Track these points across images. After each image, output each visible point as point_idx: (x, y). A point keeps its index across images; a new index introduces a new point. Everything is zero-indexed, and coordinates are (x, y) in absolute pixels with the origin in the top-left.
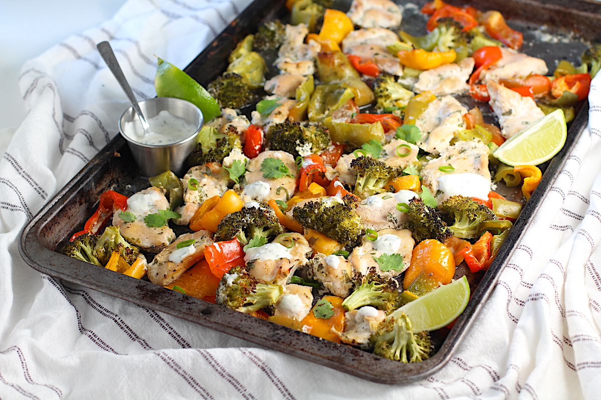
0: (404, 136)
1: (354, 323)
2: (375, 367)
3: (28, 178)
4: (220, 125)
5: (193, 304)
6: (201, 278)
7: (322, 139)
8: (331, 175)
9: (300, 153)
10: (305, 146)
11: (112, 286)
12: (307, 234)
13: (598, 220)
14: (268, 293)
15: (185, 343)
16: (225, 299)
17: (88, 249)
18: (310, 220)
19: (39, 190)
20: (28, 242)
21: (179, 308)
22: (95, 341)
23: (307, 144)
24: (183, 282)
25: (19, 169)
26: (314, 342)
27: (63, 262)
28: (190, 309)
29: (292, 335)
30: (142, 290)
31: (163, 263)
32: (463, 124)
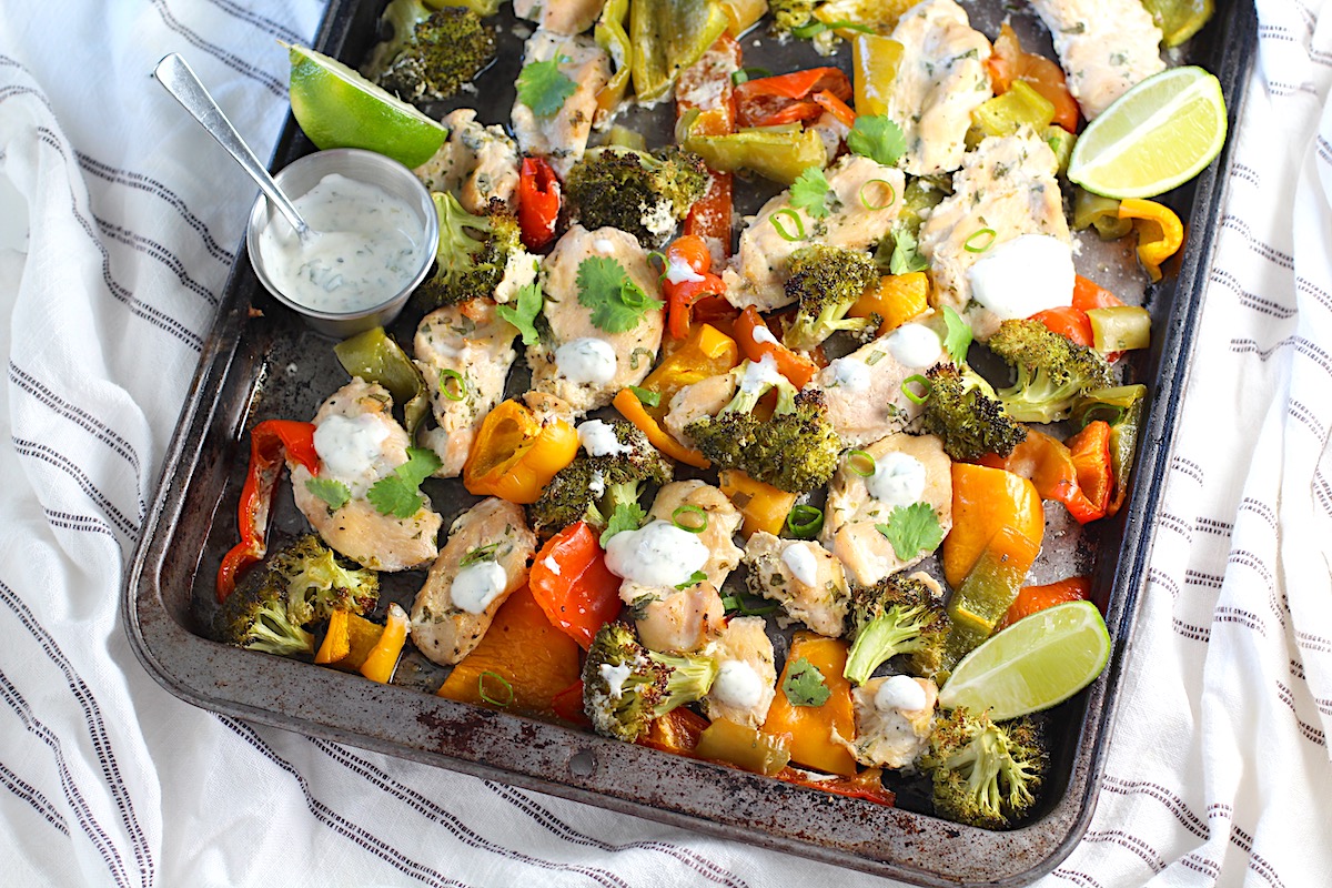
0: (868, 148)
1: (873, 711)
2: (953, 856)
3: (78, 416)
4: (451, 162)
5: (549, 747)
6: (530, 637)
7: (692, 187)
8: (737, 294)
9: (650, 229)
10: (658, 208)
11: (366, 726)
12: (727, 485)
13: (1327, 372)
14: (692, 681)
15: (541, 810)
16: (612, 723)
17: (278, 615)
18: (730, 459)
19: (109, 437)
20: (147, 623)
21: (522, 763)
22: (353, 837)
23: (662, 204)
24: (494, 648)
25: (55, 403)
26: (819, 811)
27: (242, 672)
28: (546, 762)
29: (771, 798)
30: (433, 727)
31: (444, 616)
32: (985, 80)
